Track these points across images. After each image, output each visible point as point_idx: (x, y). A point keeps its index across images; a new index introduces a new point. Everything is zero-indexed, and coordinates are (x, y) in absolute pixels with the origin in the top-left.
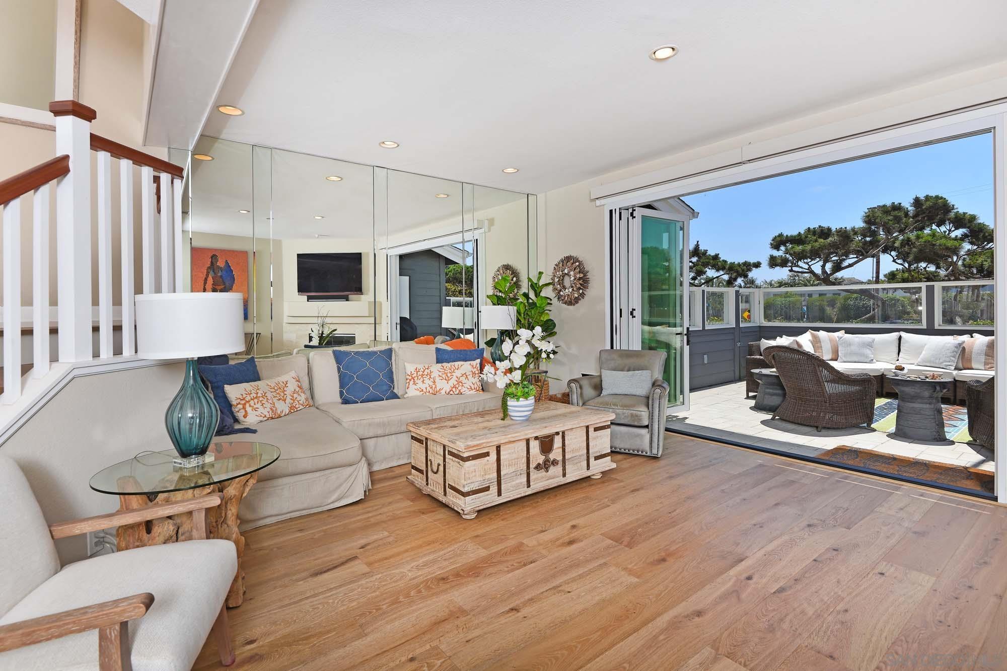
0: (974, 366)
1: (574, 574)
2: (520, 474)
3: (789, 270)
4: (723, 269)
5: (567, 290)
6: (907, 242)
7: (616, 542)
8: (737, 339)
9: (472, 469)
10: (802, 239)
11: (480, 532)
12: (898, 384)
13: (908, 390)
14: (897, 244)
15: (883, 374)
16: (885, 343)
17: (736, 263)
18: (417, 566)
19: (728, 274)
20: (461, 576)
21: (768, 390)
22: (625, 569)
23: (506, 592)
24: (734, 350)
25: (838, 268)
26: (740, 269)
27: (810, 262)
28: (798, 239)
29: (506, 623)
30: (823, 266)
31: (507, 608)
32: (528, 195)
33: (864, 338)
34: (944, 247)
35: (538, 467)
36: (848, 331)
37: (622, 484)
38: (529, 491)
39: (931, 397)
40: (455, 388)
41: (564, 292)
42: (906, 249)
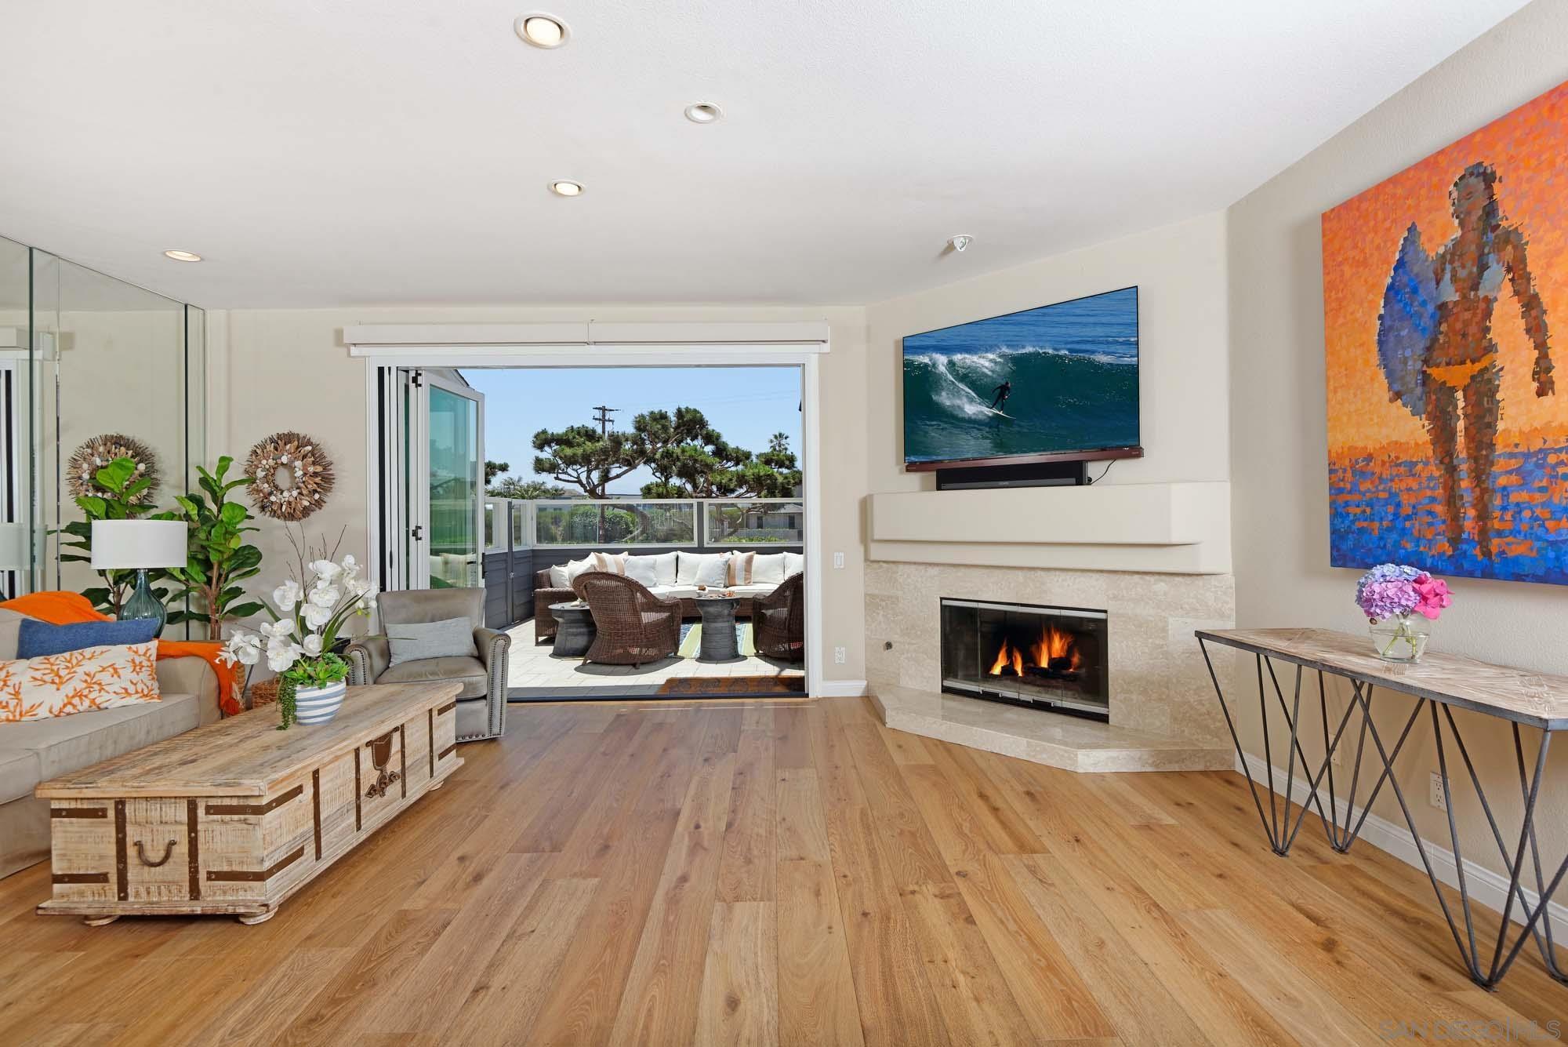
0: (737, 583)
1: (518, 910)
2: (348, 811)
3: (556, 478)
5: (286, 494)
6: (668, 454)
7: (536, 852)
8: (509, 569)
9: (275, 824)
10: (568, 441)
11: (310, 928)
12: (703, 606)
13: (712, 609)
14: (658, 456)
16: (665, 565)
18: (230, 1034)
20: (342, 1000)
21: (571, 630)
22: (575, 875)
23: (444, 977)
24: (506, 583)
25: (605, 478)
27: (579, 469)
28: (565, 440)
29: (484, 1010)
31: (468, 994)
32: (186, 306)
35: (373, 791)
36: (633, 552)
37: (478, 785)
38: (363, 836)
39: (729, 615)
40: (80, 696)
41: (280, 496)
42: (665, 461)
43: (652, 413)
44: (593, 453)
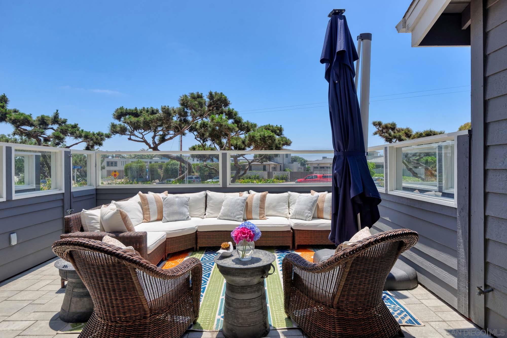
0: (254, 217)
3: (128, 138)
4: (80, 136)
6: (204, 125)
8: (67, 207)
10: (137, 113)
14: (198, 127)
15: (197, 231)
16: (197, 201)
17: (91, 132)
19: (86, 141)
25: (163, 140)
26: (94, 138)
27: (144, 132)
28: (135, 113)
30: (154, 138)
33: (182, 197)
34: (227, 127)
36: (172, 191)
42: (202, 130)
43: (192, 94)
44: (152, 121)
